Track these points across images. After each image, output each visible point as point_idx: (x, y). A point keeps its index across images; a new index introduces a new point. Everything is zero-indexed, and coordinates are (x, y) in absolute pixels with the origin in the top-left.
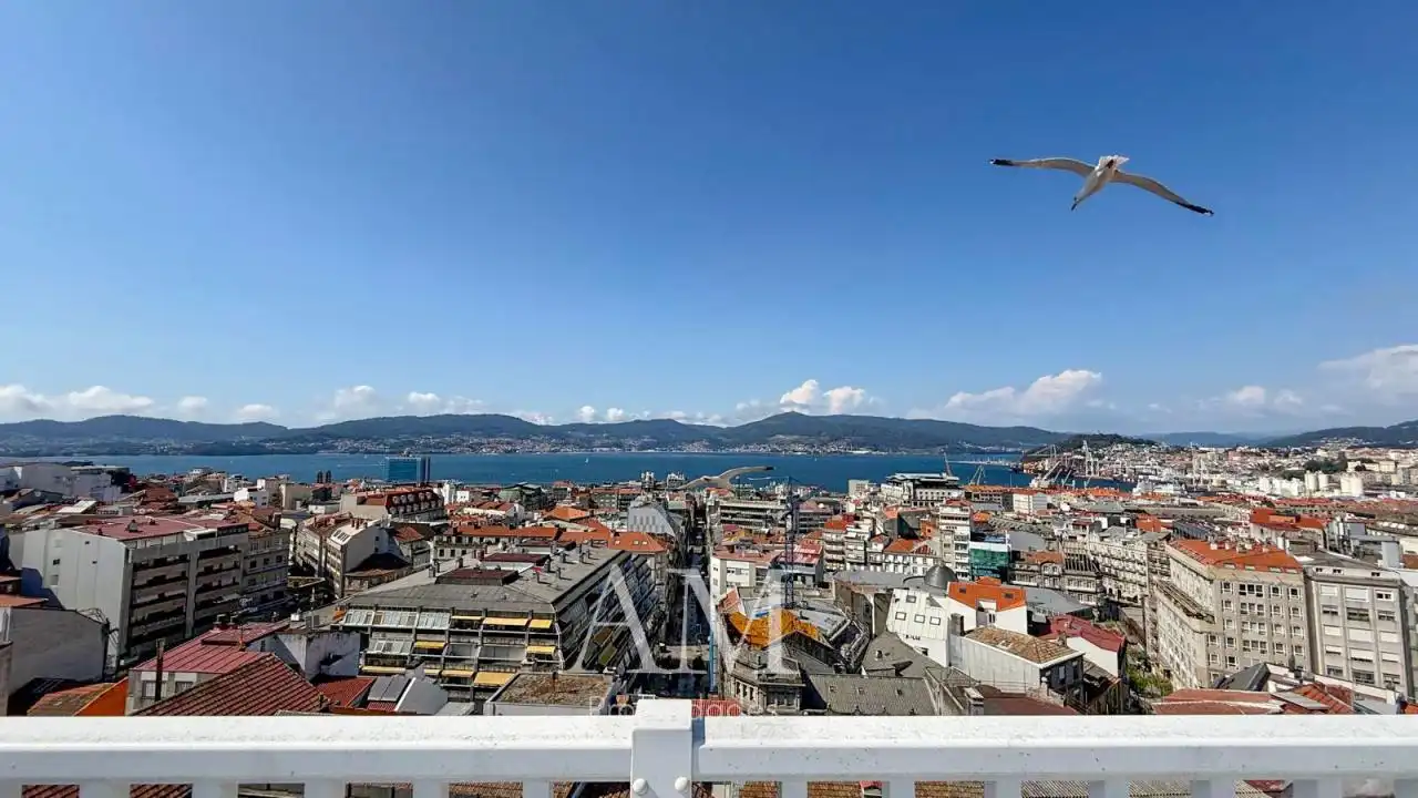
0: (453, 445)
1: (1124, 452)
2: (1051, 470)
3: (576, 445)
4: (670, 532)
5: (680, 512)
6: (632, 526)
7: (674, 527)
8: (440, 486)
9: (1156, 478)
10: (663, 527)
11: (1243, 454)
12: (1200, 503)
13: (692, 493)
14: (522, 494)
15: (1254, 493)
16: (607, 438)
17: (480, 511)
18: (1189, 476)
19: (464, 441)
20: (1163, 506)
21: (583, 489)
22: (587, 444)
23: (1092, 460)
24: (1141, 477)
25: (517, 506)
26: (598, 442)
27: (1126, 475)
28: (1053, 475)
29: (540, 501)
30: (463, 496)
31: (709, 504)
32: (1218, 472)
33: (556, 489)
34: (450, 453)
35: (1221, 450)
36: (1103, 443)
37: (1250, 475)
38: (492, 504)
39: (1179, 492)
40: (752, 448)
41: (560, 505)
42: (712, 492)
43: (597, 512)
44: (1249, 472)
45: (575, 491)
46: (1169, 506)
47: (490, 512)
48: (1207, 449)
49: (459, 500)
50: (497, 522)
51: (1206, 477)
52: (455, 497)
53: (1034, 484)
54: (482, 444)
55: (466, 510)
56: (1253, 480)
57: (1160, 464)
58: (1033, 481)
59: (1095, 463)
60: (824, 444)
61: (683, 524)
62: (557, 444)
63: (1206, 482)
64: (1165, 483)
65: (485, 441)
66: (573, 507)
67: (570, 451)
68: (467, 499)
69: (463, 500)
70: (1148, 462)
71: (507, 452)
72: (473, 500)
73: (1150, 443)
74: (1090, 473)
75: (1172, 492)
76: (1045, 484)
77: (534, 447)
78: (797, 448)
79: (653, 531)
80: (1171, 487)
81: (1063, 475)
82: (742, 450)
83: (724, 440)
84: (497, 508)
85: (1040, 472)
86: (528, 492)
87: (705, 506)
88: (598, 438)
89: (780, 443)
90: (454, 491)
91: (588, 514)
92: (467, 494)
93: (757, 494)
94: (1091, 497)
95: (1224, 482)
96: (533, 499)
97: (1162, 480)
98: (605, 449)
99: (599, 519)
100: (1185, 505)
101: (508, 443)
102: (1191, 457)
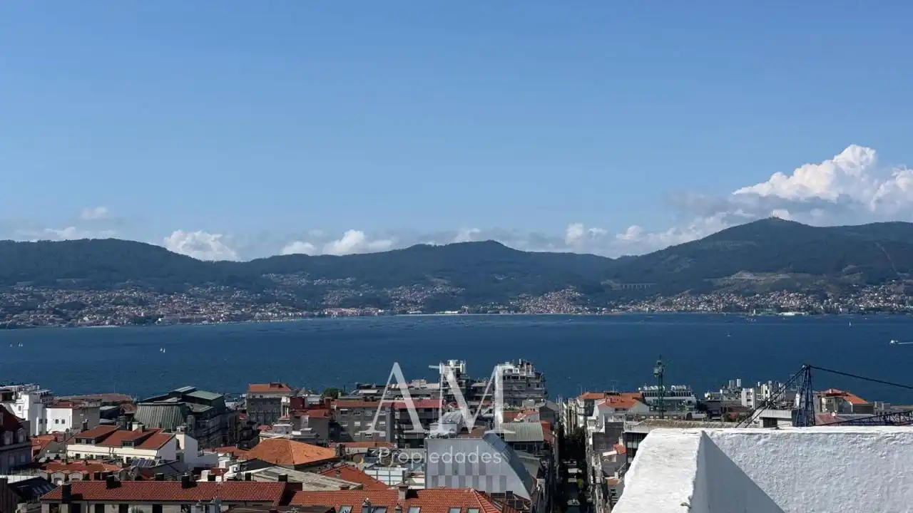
0: (20, 310)
3: (288, 304)
4: (519, 489)
5: (528, 447)
6: (435, 478)
7: (524, 475)
8: (8, 397)
10: (503, 479)
13: (551, 406)
14: (186, 413)
16: (355, 286)
17: (103, 450)
19: (42, 300)
21: (315, 399)
22: (310, 300)
25: (181, 437)
26: (336, 296)
29: (223, 428)
30: (59, 419)
31: (592, 429)
33: (252, 401)
34: (13, 326)
38: (124, 434)
40: (680, 303)
41: (270, 435)
42: (598, 403)
43: (352, 450)
45: (298, 404)
47: (127, 452)
49: (51, 427)
50: (144, 472)
52: (43, 422)
54: (83, 306)
55: (73, 450)
60: (847, 290)
61: (541, 474)
62: (246, 304)
65: (87, 297)
66: (296, 439)
67: (273, 316)
68: (69, 425)
69: (61, 429)
71: (137, 320)
72: (85, 428)
77: (194, 310)
78: (784, 303)
79: (483, 487)
82: (658, 308)
83: (616, 285)
84: (138, 443)
86: (201, 409)
87: (582, 433)
88: (334, 287)
89: (746, 291)
90: (40, 406)
91: (329, 453)
92: (67, 414)
93: (701, 407)
96: (210, 423)
98: (350, 311)
99: (362, 465)
101: (141, 303)
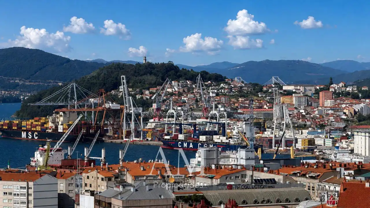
1: (180, 94)
2: (68, 132)
9: (224, 139)
11: (337, 95)
12: (279, 178)
15: (346, 158)
18: (267, 134)
20: (230, 187)
23: (132, 110)
24: (203, 138)
27: (181, 137)
28: (70, 140)
32: (305, 127)
35: (311, 90)
36: (151, 78)
37: (344, 130)
39: (253, 163)
44: (342, 125)
46: (237, 187)
48: (291, 88)
51: (289, 134)
53: (39, 158)
56: (347, 137)
57: (230, 116)
58: (37, 155)
59: (138, 115)
63: (289, 143)
64: (234, 148)
70: (214, 112)
73: (218, 79)
74: (128, 134)
75: (243, 162)
76: (57, 159)
80: (242, 153)
81: (86, 141)
85: (50, 135)
94: (129, 179)
95: (311, 142)
97: (232, 142)
100: (259, 183)
102: (271, 102)
